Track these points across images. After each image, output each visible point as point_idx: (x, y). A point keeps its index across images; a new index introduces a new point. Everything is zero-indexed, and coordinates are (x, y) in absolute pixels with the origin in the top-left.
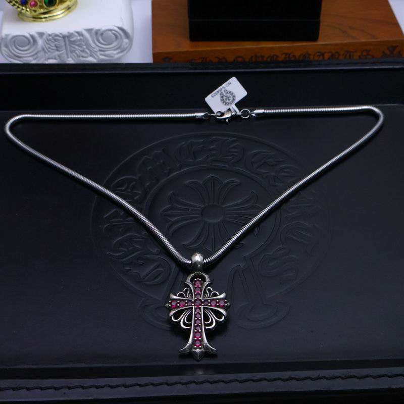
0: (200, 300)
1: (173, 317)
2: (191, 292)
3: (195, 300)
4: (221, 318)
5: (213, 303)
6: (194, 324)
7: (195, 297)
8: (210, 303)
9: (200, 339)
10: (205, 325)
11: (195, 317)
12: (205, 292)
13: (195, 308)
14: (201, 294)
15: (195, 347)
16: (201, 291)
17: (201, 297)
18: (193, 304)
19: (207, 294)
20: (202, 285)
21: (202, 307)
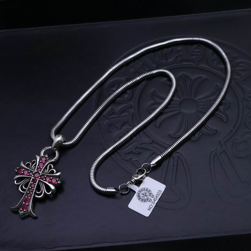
0: (39, 173)
1: (15, 181)
2: (36, 165)
3: (36, 173)
4: (49, 192)
5: (48, 179)
6: (27, 191)
8: (45, 178)
9: (27, 204)
10: (35, 193)
11: (30, 186)
12: (46, 168)
13: (33, 179)
14: (42, 169)
15: (21, 209)
16: (43, 166)
17: (40, 171)
18: (33, 176)
19: (47, 170)
20: (46, 161)
21: (38, 179)
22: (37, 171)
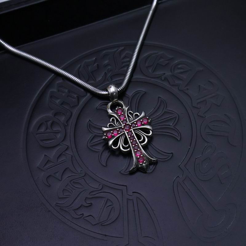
0: (128, 124)
1: (113, 146)
2: (117, 120)
3: (124, 126)
4: (149, 133)
5: (139, 123)
6: (132, 146)
7: (123, 124)
8: (136, 124)
9: (142, 156)
10: (141, 143)
11: (130, 140)
12: (128, 116)
13: (127, 133)
14: (126, 119)
15: (141, 163)
16: (125, 117)
17: (127, 122)
18: (124, 130)
19: (131, 118)
21: (132, 129)
22: (124, 124)
